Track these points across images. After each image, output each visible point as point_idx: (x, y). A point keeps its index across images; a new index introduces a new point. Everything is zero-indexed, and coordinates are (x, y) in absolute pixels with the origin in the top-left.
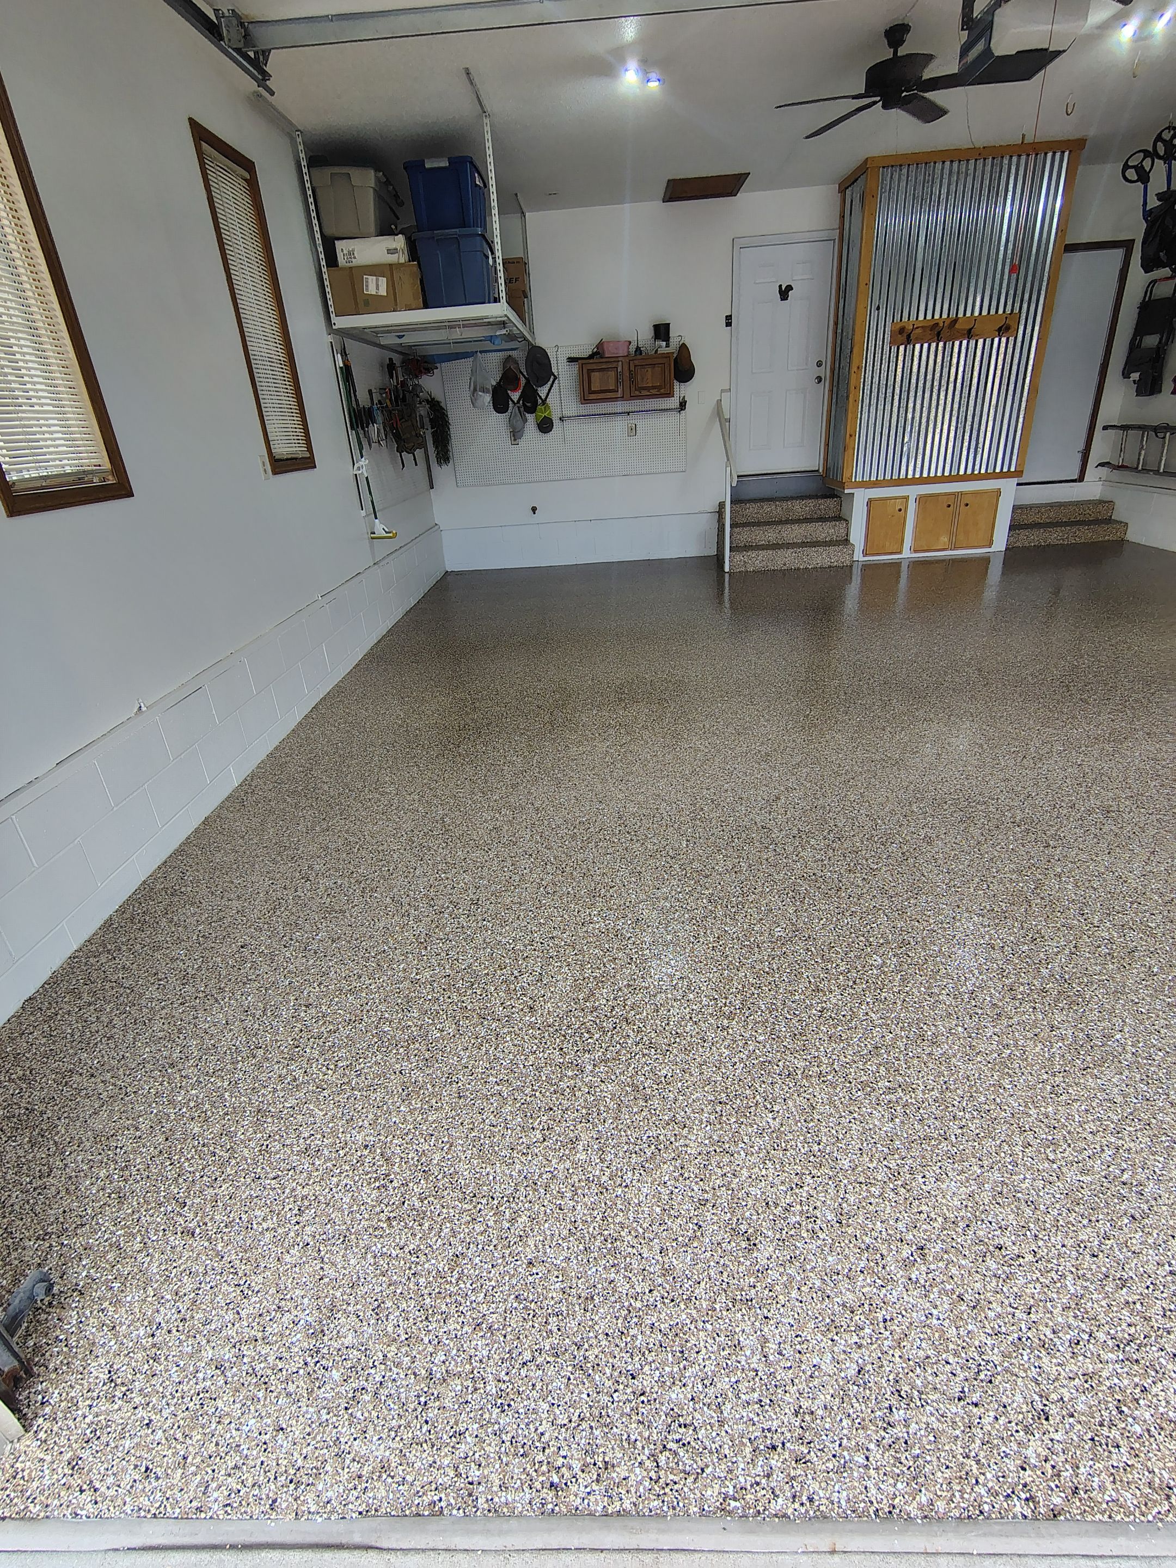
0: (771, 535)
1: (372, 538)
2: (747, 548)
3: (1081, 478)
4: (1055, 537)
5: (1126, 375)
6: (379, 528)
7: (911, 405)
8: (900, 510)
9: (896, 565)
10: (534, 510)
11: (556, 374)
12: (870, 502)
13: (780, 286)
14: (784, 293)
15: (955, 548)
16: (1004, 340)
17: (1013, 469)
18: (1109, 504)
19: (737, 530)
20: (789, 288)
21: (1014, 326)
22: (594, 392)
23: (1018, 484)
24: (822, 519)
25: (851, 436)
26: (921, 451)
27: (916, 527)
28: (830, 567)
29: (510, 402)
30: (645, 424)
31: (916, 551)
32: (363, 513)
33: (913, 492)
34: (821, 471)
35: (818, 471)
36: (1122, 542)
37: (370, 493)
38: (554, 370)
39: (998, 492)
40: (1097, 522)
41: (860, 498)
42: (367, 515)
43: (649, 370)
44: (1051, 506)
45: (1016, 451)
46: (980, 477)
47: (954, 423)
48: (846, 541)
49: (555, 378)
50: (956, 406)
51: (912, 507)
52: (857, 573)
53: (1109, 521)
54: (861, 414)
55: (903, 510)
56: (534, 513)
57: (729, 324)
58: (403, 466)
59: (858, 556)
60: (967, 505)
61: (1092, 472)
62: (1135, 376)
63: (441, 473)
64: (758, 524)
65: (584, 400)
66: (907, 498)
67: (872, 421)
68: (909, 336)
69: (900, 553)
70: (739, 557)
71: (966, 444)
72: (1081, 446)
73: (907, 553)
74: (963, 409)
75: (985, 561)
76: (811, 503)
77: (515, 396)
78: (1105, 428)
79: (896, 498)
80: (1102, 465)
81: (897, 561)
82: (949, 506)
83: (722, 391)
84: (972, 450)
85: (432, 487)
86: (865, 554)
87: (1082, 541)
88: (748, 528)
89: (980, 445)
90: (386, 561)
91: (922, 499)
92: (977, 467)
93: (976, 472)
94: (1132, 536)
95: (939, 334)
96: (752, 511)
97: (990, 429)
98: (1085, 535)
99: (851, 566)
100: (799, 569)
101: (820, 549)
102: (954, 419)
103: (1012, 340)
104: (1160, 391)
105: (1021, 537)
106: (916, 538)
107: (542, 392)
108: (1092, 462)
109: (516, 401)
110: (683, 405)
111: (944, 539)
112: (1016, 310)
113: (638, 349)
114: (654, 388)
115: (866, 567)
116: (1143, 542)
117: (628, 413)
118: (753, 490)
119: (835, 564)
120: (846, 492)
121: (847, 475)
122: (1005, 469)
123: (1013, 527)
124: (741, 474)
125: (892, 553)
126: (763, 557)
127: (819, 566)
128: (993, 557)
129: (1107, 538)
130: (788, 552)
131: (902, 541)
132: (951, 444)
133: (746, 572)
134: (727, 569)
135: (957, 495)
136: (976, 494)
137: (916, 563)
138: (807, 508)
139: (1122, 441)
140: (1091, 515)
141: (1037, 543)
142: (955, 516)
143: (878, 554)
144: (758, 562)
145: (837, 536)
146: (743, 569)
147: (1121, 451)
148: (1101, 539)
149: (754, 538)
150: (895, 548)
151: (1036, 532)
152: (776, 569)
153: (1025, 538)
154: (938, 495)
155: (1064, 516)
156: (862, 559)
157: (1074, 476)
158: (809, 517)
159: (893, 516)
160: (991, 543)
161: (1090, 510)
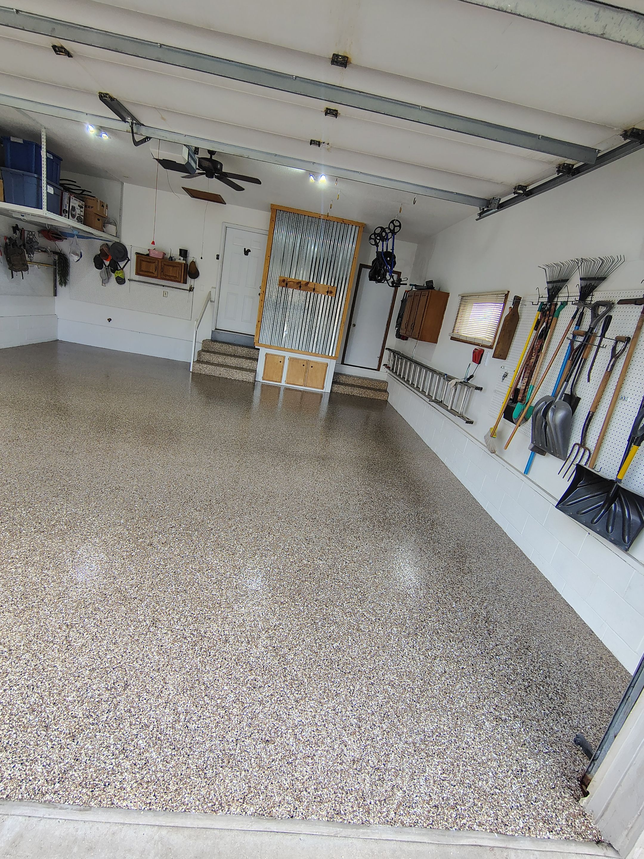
0: (220, 359)
2: (208, 363)
4: (356, 392)
7: (287, 314)
8: (281, 362)
10: (110, 320)
11: (130, 258)
12: (267, 354)
13: (245, 249)
14: (247, 252)
15: (306, 386)
16: (330, 297)
17: (333, 356)
18: (386, 382)
20: (249, 251)
21: (334, 292)
22: (142, 271)
23: (337, 363)
24: (250, 358)
25: (259, 322)
26: (291, 337)
27: (288, 371)
28: (242, 381)
29: (104, 266)
30: (172, 293)
31: (288, 383)
33: (288, 355)
36: (387, 401)
38: (129, 256)
39: (327, 365)
40: (380, 390)
41: (263, 352)
43: (171, 268)
44: (360, 378)
45: (335, 348)
48: (255, 371)
49: (129, 260)
50: (308, 320)
51: (287, 362)
52: (258, 388)
53: (386, 391)
57: (218, 258)
58: (12, 277)
59: (259, 378)
60: (312, 367)
61: (382, 368)
62: (396, 329)
63: (61, 289)
64: (219, 353)
65: (137, 273)
66: (284, 357)
67: (269, 317)
68: (287, 284)
69: (280, 382)
70: (198, 366)
71: (312, 339)
72: (380, 355)
73: (283, 383)
74: (311, 323)
75: (320, 395)
76: (245, 349)
77: (107, 263)
78: (386, 349)
79: (279, 356)
80: (385, 365)
81: (279, 386)
82: (304, 365)
83: (212, 288)
84: (315, 342)
85: (55, 295)
86: (263, 379)
87: (368, 397)
88: (208, 354)
89: (319, 340)
91: (291, 359)
92: (317, 350)
93: (317, 353)
94: (389, 400)
95: (300, 287)
96: (217, 346)
98: (370, 394)
99: (255, 384)
100: (227, 378)
101: (239, 371)
102: (307, 327)
103: (333, 298)
106: (287, 378)
107: (122, 264)
108: (382, 363)
109: (107, 265)
110: (191, 289)
111: (301, 381)
112: (336, 285)
113: (171, 257)
114: (172, 276)
117: (163, 286)
118: (222, 337)
119: (245, 380)
120: (256, 347)
121: (256, 339)
122: (330, 355)
123: (334, 382)
124: (217, 328)
125: (276, 382)
126: (210, 368)
127: (237, 379)
128: (323, 394)
129: (379, 398)
130: (222, 369)
131: (282, 377)
132: (305, 337)
133: (201, 374)
134: (191, 370)
135: (308, 361)
136: (317, 363)
137: (287, 389)
138: (244, 352)
139: (389, 356)
140: (377, 386)
141: (347, 393)
142: (306, 371)
143: (270, 381)
144: (207, 370)
145: (251, 367)
146: (199, 372)
147: (388, 360)
148: (376, 398)
149: (211, 359)
150: (278, 379)
151: (347, 388)
152: (216, 375)
153: (341, 389)
154: (299, 359)
155: (365, 384)
156: (262, 381)
157: (376, 368)
158: (245, 356)
159: (277, 364)
160: (323, 388)
161: (377, 384)
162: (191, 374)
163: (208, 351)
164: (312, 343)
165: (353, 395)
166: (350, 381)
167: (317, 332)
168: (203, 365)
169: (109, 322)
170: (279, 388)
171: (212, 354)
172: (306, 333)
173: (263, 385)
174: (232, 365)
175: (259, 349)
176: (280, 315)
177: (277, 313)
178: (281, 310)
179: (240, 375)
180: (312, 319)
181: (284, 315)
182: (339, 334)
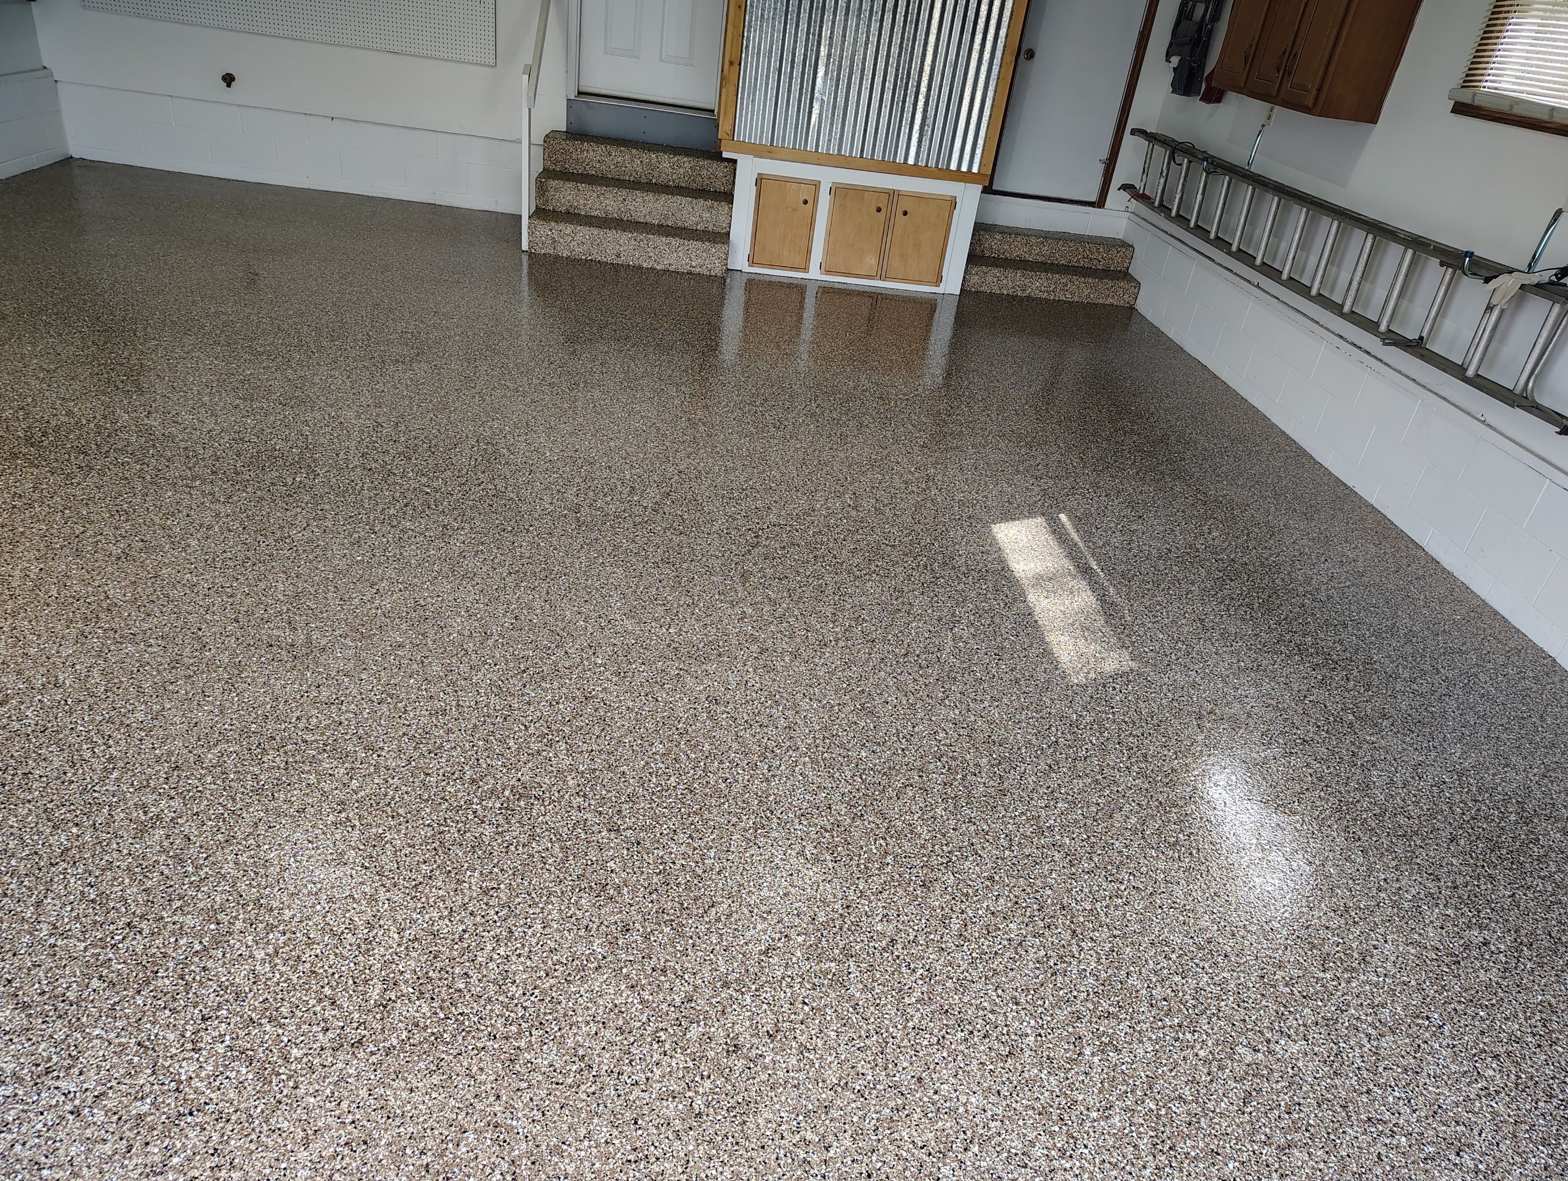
0: (611, 202)
2: (571, 217)
3: (1100, 203)
4: (1038, 286)
5: (1168, 56)
7: (826, 33)
8: (805, 202)
10: (229, 79)
12: (760, 180)
15: (887, 278)
17: (975, 170)
18: (1125, 246)
19: (553, 183)
23: (985, 191)
24: (701, 193)
25: (731, 63)
26: (839, 111)
27: (829, 233)
28: (690, 273)
31: (828, 272)
33: (828, 176)
34: (716, 113)
35: (713, 111)
36: (1132, 309)
39: (953, 203)
40: (1106, 274)
41: (747, 170)
44: (1046, 236)
45: (981, 142)
46: (917, 171)
47: (891, 78)
48: (723, 237)
50: (895, 50)
51: (825, 201)
52: (737, 290)
53: (1125, 275)
54: (749, 31)
55: (810, 203)
59: (740, 263)
60: (905, 213)
61: (1116, 198)
62: (1175, 60)
66: (817, 185)
69: (805, 269)
70: (546, 230)
71: (907, 115)
72: (1105, 154)
73: (814, 273)
75: (929, 306)
76: (687, 163)
78: (1135, 132)
79: (800, 182)
80: (1125, 187)
81: (803, 282)
82: (879, 210)
84: (917, 127)
86: (752, 261)
87: (1073, 299)
89: (930, 121)
91: (838, 191)
92: (923, 156)
93: (921, 163)
96: (591, 156)
97: (944, 97)
98: (1082, 290)
99: (723, 279)
100: (640, 268)
101: (675, 242)
105: (989, 278)
106: (827, 252)
108: (1116, 179)
111: (871, 261)
116: (1152, 317)
118: (599, 122)
119: (697, 270)
120: (725, 155)
121: (724, 127)
122: (964, 168)
123: (974, 258)
124: (583, 89)
125: (792, 268)
126: (584, 237)
127: (672, 268)
128: (939, 301)
129: (1110, 301)
130: (624, 237)
131: (809, 251)
132: (885, 109)
133: (557, 257)
134: (525, 246)
135: (892, 195)
136: (920, 198)
137: (827, 291)
138: (682, 171)
139: (1146, 157)
140: (1100, 261)
141: (1011, 292)
142: (887, 228)
143: (772, 266)
144: (575, 243)
145: (714, 225)
146: (551, 252)
147: (1144, 172)
148: (1101, 301)
149: (582, 202)
150: (798, 260)
151: (1010, 274)
152: (605, 260)
153: (995, 280)
154: (863, 190)
155: (1063, 255)
156: (746, 268)
157: (1093, 198)
158: (683, 185)
159: (795, 210)
160: (939, 280)
161: (1099, 253)
162: (525, 258)
163: (565, 176)
164: (905, 130)
165: (1029, 297)
166: (1017, 250)
167: (923, 89)
168: (561, 226)
169: (229, 85)
170: (799, 289)
171: (582, 186)
172: (888, 96)
173: (752, 284)
174: (648, 219)
175: (734, 162)
176: (802, 35)
177: (791, 29)
178: (804, 16)
179: (680, 254)
180: (908, 44)
181: (814, 35)
182: (995, 91)
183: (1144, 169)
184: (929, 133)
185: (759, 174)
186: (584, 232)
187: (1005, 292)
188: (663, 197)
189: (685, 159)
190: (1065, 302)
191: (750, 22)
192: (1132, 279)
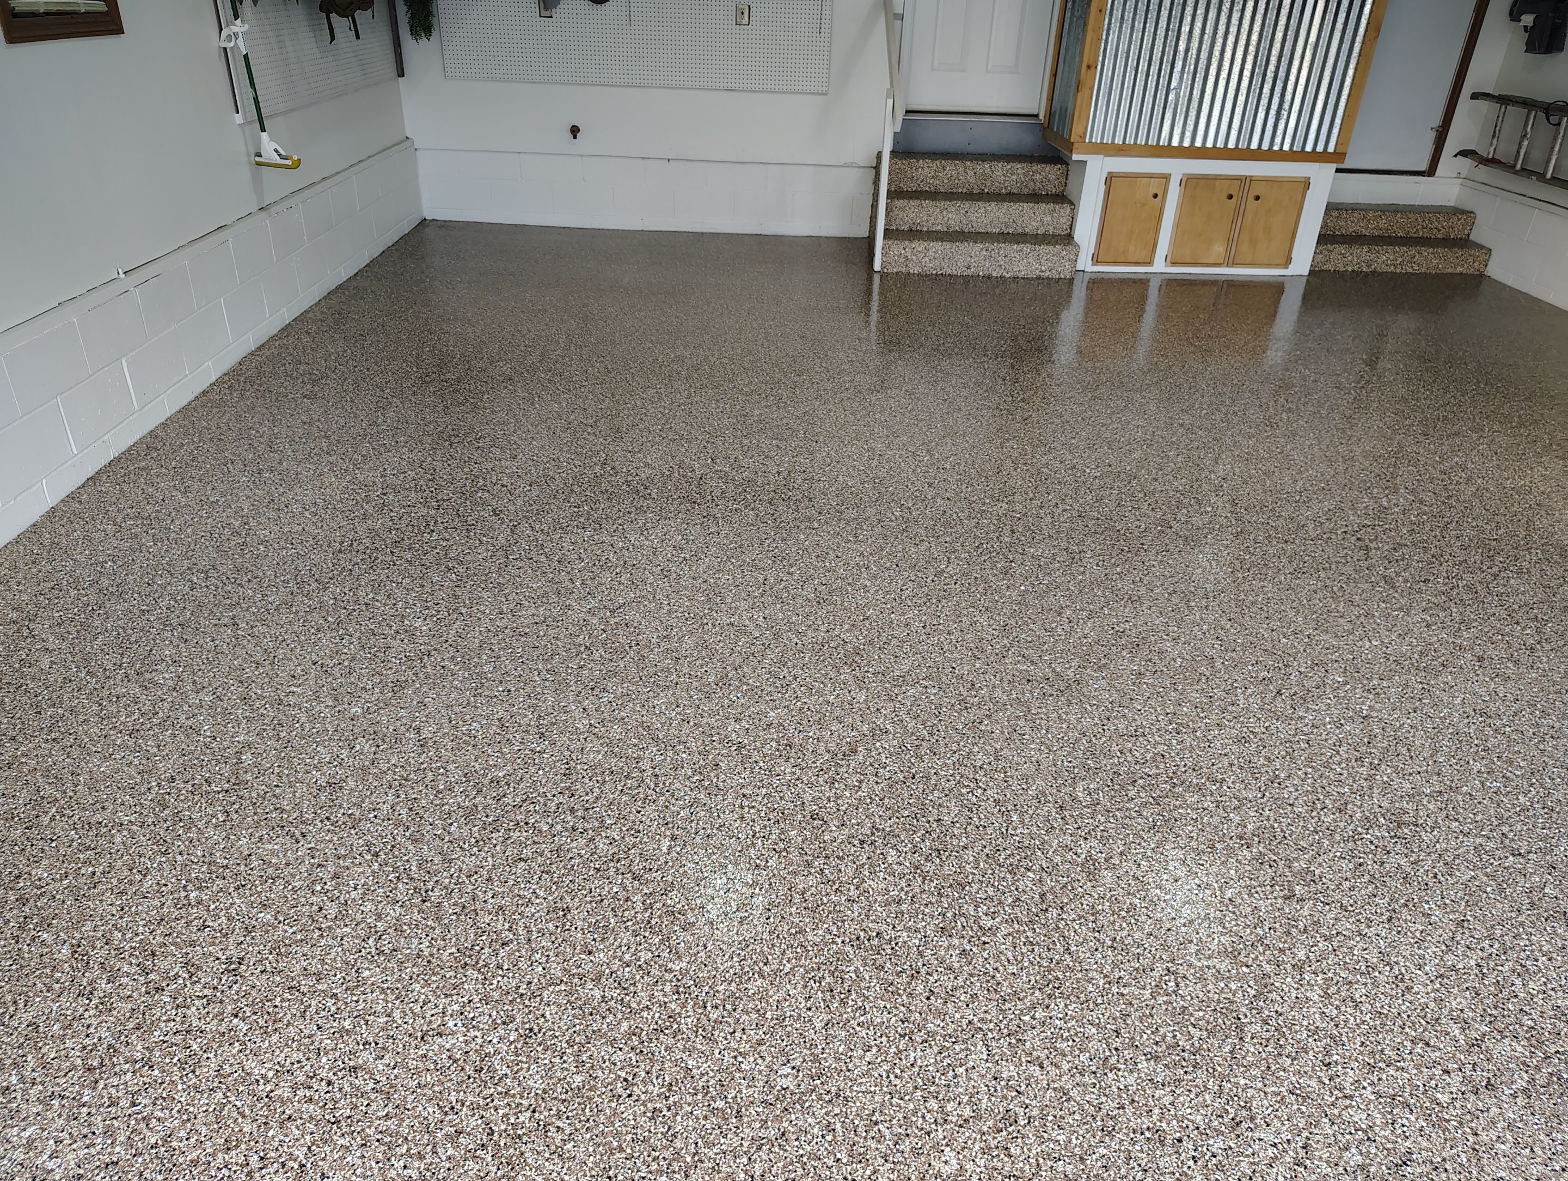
0: (953, 216)
1: (258, 164)
2: (913, 234)
3: (1431, 171)
4: (1383, 260)
5: (1514, 15)
6: (268, 146)
7: (1185, 29)
8: (1156, 196)
9: (1141, 283)
10: (575, 131)
12: (1110, 179)
15: (1234, 264)
17: (1330, 149)
18: (1465, 213)
19: (899, 203)
23: (1338, 171)
24: (1035, 197)
25: (1089, 67)
26: (1195, 104)
27: (1177, 225)
28: (1038, 278)
30: (765, 7)
31: (1174, 264)
32: (239, 119)
33: (1178, 168)
34: (1041, 117)
35: (1037, 116)
36: (1484, 276)
37: (252, 84)
39: (1306, 183)
40: (1448, 243)
41: (1096, 170)
42: (247, 123)
44: (1383, 209)
45: (1338, 121)
46: (1281, 156)
47: (1249, 66)
48: (1067, 239)
50: (1255, 37)
51: (1174, 192)
52: (1079, 292)
53: (1464, 243)
54: (1108, 34)
55: (1159, 197)
56: (575, 137)
58: (333, 38)
59: (1085, 263)
60: (1257, 198)
61: (1448, 163)
62: (1528, 19)
63: (418, 52)
64: (934, 195)
66: (1167, 177)
67: (1123, 47)
69: (1150, 263)
70: (899, 248)
71: (1264, 101)
72: (1437, 121)
73: (1160, 266)
74: (1265, 44)
75: (1276, 289)
76: (1020, 168)
78: (1475, 96)
79: (1150, 176)
80: (1464, 153)
81: (1143, 277)
82: (1230, 197)
84: (1273, 112)
85: (401, 73)
86: (1096, 260)
87: (1423, 270)
88: (916, 202)
89: (1286, 106)
90: (287, 203)
91: (1190, 182)
92: (1278, 140)
93: (1276, 148)
94: (1495, 270)
96: (926, 172)
97: (1302, 81)
98: (1427, 261)
99: (1071, 281)
100: (989, 277)
101: (1027, 248)
102: (1250, 59)
104: (1562, 50)
105: (1334, 255)
106: (1176, 243)
108: (1451, 145)
111: (1219, 249)
115: (1096, 282)
116: (1510, 281)
118: (932, 138)
119: (1048, 273)
120: (1074, 157)
121: (1078, 130)
122: (1320, 148)
123: (1323, 239)
124: (911, 108)
125: (1137, 263)
126: (936, 252)
127: (1021, 275)
128: (1286, 284)
129: (1459, 269)
131: (1154, 245)
132: (1241, 98)
133: (911, 274)
134: (878, 267)
135: (1244, 181)
136: (1274, 182)
137: (1170, 283)
138: (1014, 177)
139: (1497, 120)
140: (1439, 230)
141: (1356, 268)
142: (1238, 213)
143: (1115, 263)
144: (927, 259)
145: (1055, 228)
146: (903, 270)
147: (1494, 136)
148: (1450, 270)
149: (925, 218)
150: (1142, 255)
151: (1356, 250)
152: (955, 273)
153: (1339, 257)
154: (1215, 178)
155: (1400, 227)
156: (1090, 268)
157: (1423, 167)
158: (1015, 191)
159: (1143, 205)
160: (1288, 261)
161: (1439, 222)
162: (877, 279)
163: (902, 194)
164: (1261, 115)
165: (1374, 272)
167: (1282, 74)
168: (915, 244)
173: (1094, 283)
175: (1084, 163)
176: (1161, 32)
177: (1150, 27)
178: (1165, 14)
179: (1031, 260)
180: (1268, 31)
181: (1173, 31)
182: (1356, 69)
183: (1495, 132)
184: (1285, 117)
185: (1109, 173)
186: (936, 247)
187: (1350, 269)
188: (1006, 205)
189: (1019, 166)
190: (1412, 274)
191: (1110, 23)
192: (1480, 247)
